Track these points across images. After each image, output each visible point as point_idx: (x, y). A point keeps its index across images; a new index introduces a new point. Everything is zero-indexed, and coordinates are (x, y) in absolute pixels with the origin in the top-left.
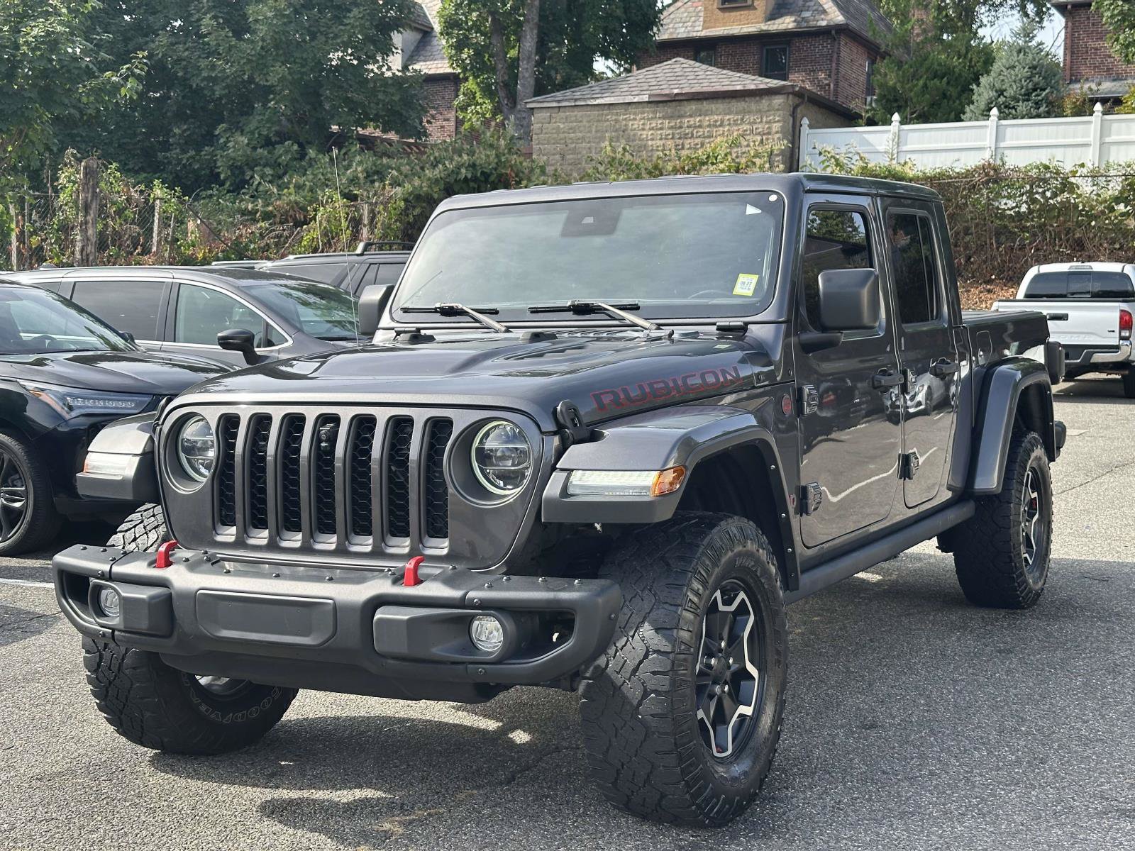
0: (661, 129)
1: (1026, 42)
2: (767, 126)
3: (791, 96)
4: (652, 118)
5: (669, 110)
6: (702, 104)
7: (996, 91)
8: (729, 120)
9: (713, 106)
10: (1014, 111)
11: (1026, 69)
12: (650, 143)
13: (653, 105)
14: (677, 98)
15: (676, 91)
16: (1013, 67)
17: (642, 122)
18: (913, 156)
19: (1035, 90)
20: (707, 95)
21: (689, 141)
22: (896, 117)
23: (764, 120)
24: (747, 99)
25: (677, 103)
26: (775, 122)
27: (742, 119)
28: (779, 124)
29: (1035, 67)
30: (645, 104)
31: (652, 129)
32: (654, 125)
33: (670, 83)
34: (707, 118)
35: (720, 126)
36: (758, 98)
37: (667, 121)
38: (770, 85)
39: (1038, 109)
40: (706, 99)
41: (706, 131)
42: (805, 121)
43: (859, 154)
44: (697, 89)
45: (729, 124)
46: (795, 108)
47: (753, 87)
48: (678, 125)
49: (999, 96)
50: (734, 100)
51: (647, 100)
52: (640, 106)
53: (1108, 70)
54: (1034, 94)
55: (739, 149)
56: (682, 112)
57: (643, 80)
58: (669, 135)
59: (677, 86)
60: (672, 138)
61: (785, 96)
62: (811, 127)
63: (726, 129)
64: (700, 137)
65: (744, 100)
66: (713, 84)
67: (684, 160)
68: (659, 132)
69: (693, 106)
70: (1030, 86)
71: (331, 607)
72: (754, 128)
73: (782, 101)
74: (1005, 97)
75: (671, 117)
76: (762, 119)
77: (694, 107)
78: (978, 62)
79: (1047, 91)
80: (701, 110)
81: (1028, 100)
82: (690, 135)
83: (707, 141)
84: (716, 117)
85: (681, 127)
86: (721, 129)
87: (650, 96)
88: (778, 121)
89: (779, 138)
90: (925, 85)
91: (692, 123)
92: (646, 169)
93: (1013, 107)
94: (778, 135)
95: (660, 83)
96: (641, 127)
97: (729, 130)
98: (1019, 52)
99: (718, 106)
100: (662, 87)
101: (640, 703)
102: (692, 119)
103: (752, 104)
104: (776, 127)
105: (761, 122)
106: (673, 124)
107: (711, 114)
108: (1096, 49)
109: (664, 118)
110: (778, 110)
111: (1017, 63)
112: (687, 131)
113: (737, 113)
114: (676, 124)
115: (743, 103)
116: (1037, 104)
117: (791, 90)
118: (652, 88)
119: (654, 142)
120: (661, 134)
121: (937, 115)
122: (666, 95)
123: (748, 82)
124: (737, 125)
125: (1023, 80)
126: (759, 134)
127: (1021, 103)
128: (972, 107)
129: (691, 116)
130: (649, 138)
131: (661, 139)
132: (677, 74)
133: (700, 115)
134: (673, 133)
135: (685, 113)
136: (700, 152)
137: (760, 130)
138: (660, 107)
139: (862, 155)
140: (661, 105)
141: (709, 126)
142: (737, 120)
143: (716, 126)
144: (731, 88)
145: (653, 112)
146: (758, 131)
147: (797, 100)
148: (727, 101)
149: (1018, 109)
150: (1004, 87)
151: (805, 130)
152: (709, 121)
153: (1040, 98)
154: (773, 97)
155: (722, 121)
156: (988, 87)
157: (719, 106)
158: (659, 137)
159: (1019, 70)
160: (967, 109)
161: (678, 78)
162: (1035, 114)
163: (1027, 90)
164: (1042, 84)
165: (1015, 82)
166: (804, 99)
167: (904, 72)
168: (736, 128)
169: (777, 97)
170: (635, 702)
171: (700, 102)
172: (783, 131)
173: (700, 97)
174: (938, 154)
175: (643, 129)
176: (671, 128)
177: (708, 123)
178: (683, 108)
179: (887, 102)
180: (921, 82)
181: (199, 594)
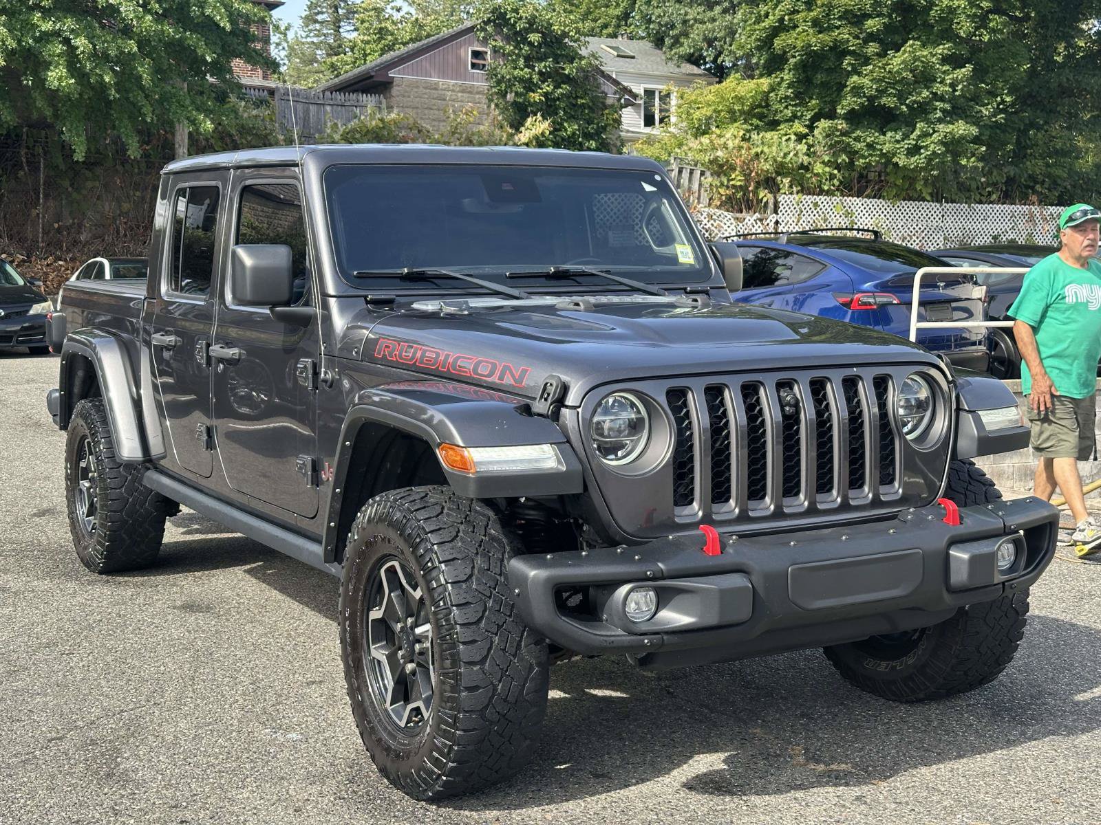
71: (920, 556)
181: (792, 570)
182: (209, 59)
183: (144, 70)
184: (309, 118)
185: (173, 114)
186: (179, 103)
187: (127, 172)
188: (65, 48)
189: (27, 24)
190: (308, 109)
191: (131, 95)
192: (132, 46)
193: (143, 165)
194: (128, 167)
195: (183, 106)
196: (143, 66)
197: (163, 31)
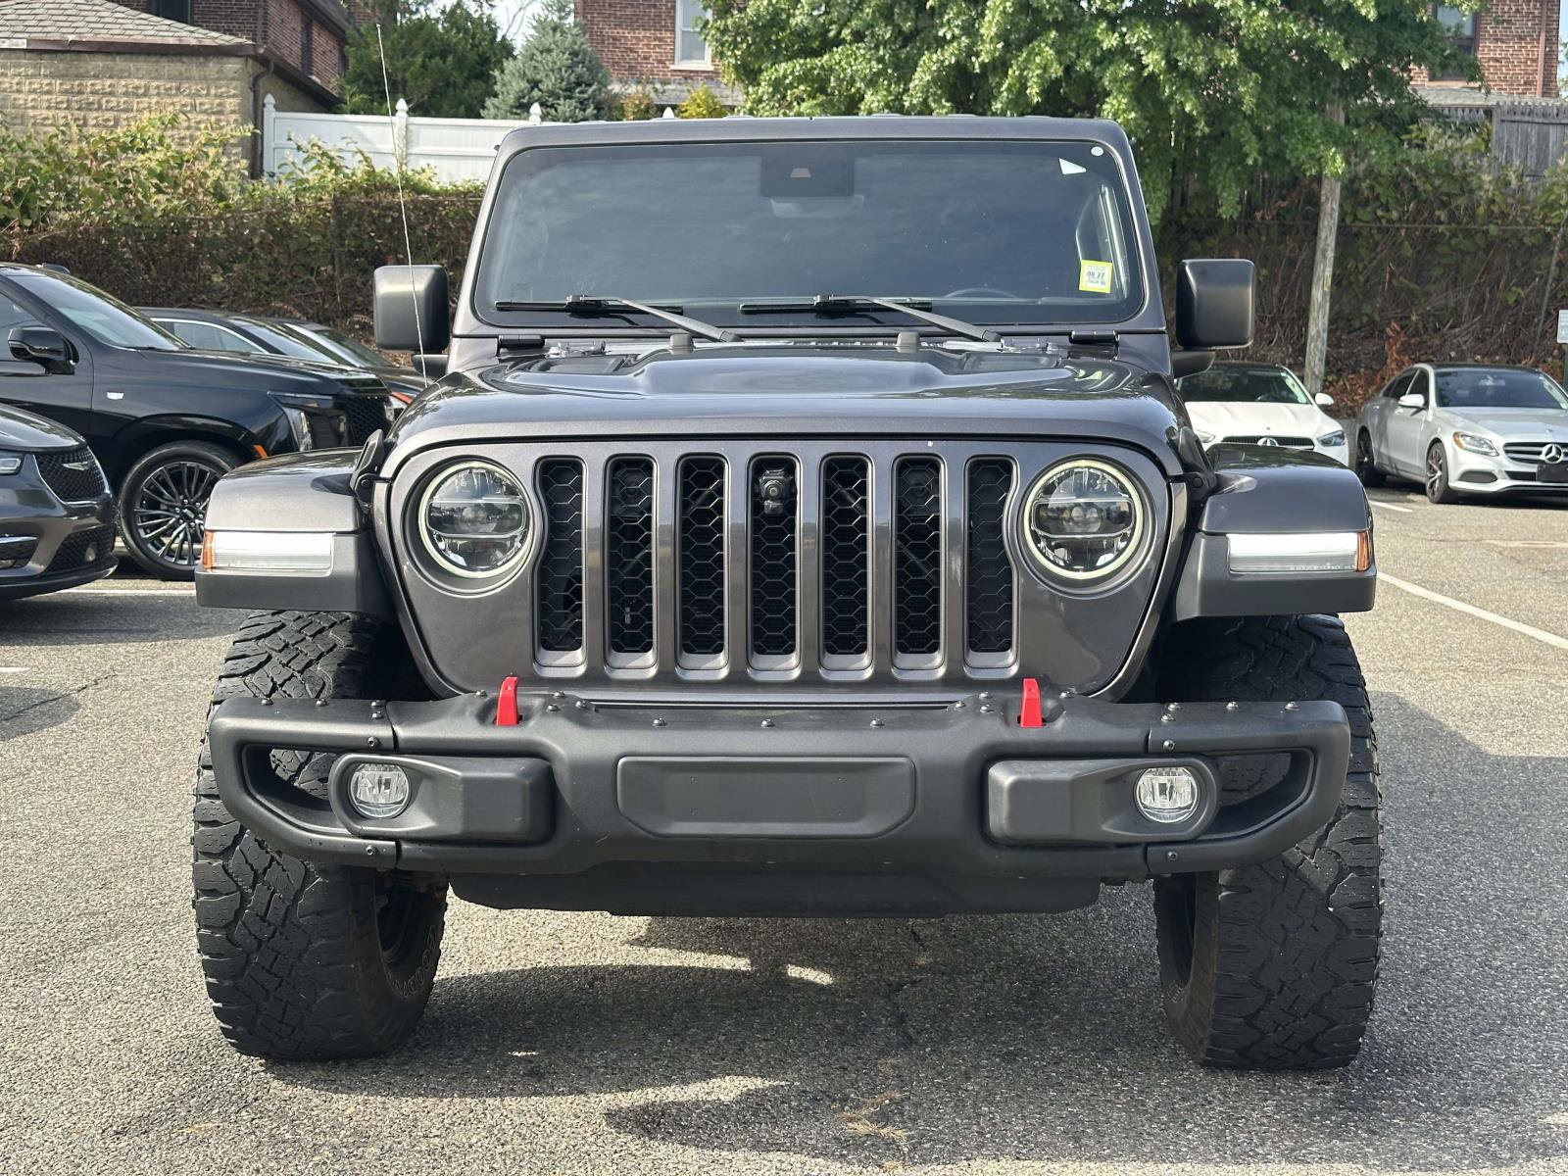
0: (48, 92)
1: (560, 18)
2: (217, 101)
3: (250, 61)
4: (33, 76)
5: (61, 65)
6: (114, 60)
7: (528, 81)
8: (158, 87)
9: (131, 65)
10: (553, 111)
11: (566, 56)
12: (31, 113)
13: (33, 55)
14: (73, 48)
15: (71, 38)
16: (549, 51)
17: (17, 79)
18: (433, 162)
19: (579, 84)
20: (120, 48)
21: (95, 114)
22: (402, 105)
23: (213, 92)
24: (185, 59)
25: (73, 56)
26: (229, 97)
27: (178, 89)
28: (237, 101)
29: (575, 54)
30: (22, 54)
31: (34, 91)
32: (36, 86)
33: (59, 24)
34: (123, 83)
35: (144, 95)
36: (201, 59)
37: (59, 82)
38: (219, 42)
39: (584, 110)
40: (119, 53)
41: (122, 101)
42: (270, 100)
43: (361, 152)
44: (103, 36)
45: (158, 94)
46: (256, 79)
47: (194, 42)
48: (76, 89)
49: (532, 89)
50: (164, 59)
51: (25, 47)
52: (13, 55)
53: (631, 68)
54: (577, 90)
55: (175, 132)
56: (82, 70)
57: (13, 17)
58: (62, 102)
59: (72, 30)
60: (67, 108)
61: (242, 60)
62: (277, 108)
63: (154, 100)
64: (112, 109)
65: (180, 61)
66: (128, 32)
67: (96, 143)
68: (46, 97)
69: (99, 63)
70: (573, 78)
71: (906, 770)
72: (198, 102)
73: (239, 66)
74: (540, 90)
75: (64, 76)
76: (208, 89)
77: (101, 64)
78: (484, 39)
79: (594, 87)
80: (112, 70)
81: (570, 98)
82: (96, 106)
83: (125, 116)
84: (137, 82)
85: (80, 93)
86: (146, 99)
87: (29, 41)
88: (234, 96)
89: (235, 121)
90: (424, 66)
91: (98, 87)
92: (35, 152)
93: (552, 106)
94: (234, 117)
95: (41, 24)
96: (15, 87)
97: (157, 103)
98: (554, 30)
99: (139, 65)
100: (45, 30)
101: (1331, 890)
102: (101, 81)
103: (192, 67)
104: (231, 103)
105: (208, 94)
106: (67, 87)
107: (129, 77)
108: (615, 39)
109: (52, 76)
110: (233, 79)
111: (553, 46)
112: (91, 99)
113: (169, 79)
114: (72, 88)
115: (179, 65)
116: (583, 104)
117: (252, 52)
118: (29, 29)
119: (37, 112)
120: (48, 101)
121: (441, 107)
122: (55, 42)
123: (185, 34)
124: (170, 96)
125: (563, 70)
126: (205, 112)
127: (562, 102)
128: (495, 101)
129: (96, 77)
130: (30, 105)
131: (49, 108)
132: (67, 12)
133: (111, 77)
134: (68, 101)
135: (87, 72)
136: (119, 131)
137: (207, 106)
138: (46, 60)
139: (367, 155)
140: (46, 56)
141: (126, 94)
142: (170, 88)
143: (138, 96)
144: (159, 41)
145: (34, 67)
146: (204, 108)
147: (260, 69)
148: (153, 59)
149: (559, 108)
150: (538, 77)
151: (270, 113)
152: (126, 86)
153: (586, 96)
154: (225, 59)
155: (147, 88)
156: (517, 74)
157: (143, 65)
158: (45, 105)
159: (558, 55)
160: (489, 102)
161: (71, 19)
162: (580, 117)
163: (568, 84)
164: (586, 77)
165: (553, 71)
166: (268, 67)
167: (392, 42)
168: (169, 101)
169: (232, 60)
170: (1324, 888)
171: (110, 58)
172: (241, 110)
173: (112, 49)
174: (463, 162)
175: (19, 91)
176: (66, 92)
177: (124, 89)
178: (82, 64)
179: (365, 83)
180: (419, 60)
181: (625, 764)
182: (1345, 66)
183: (1247, 91)
184: (1547, 146)
185: (1292, 151)
186: (1303, 135)
187: (1251, 241)
188: (1132, 69)
189: (1086, 41)
190: (1547, 135)
191: (1232, 128)
192: (1233, 57)
193: (1274, 231)
194: (1252, 233)
195: (1308, 139)
196: (1246, 83)
197: (1284, 31)
